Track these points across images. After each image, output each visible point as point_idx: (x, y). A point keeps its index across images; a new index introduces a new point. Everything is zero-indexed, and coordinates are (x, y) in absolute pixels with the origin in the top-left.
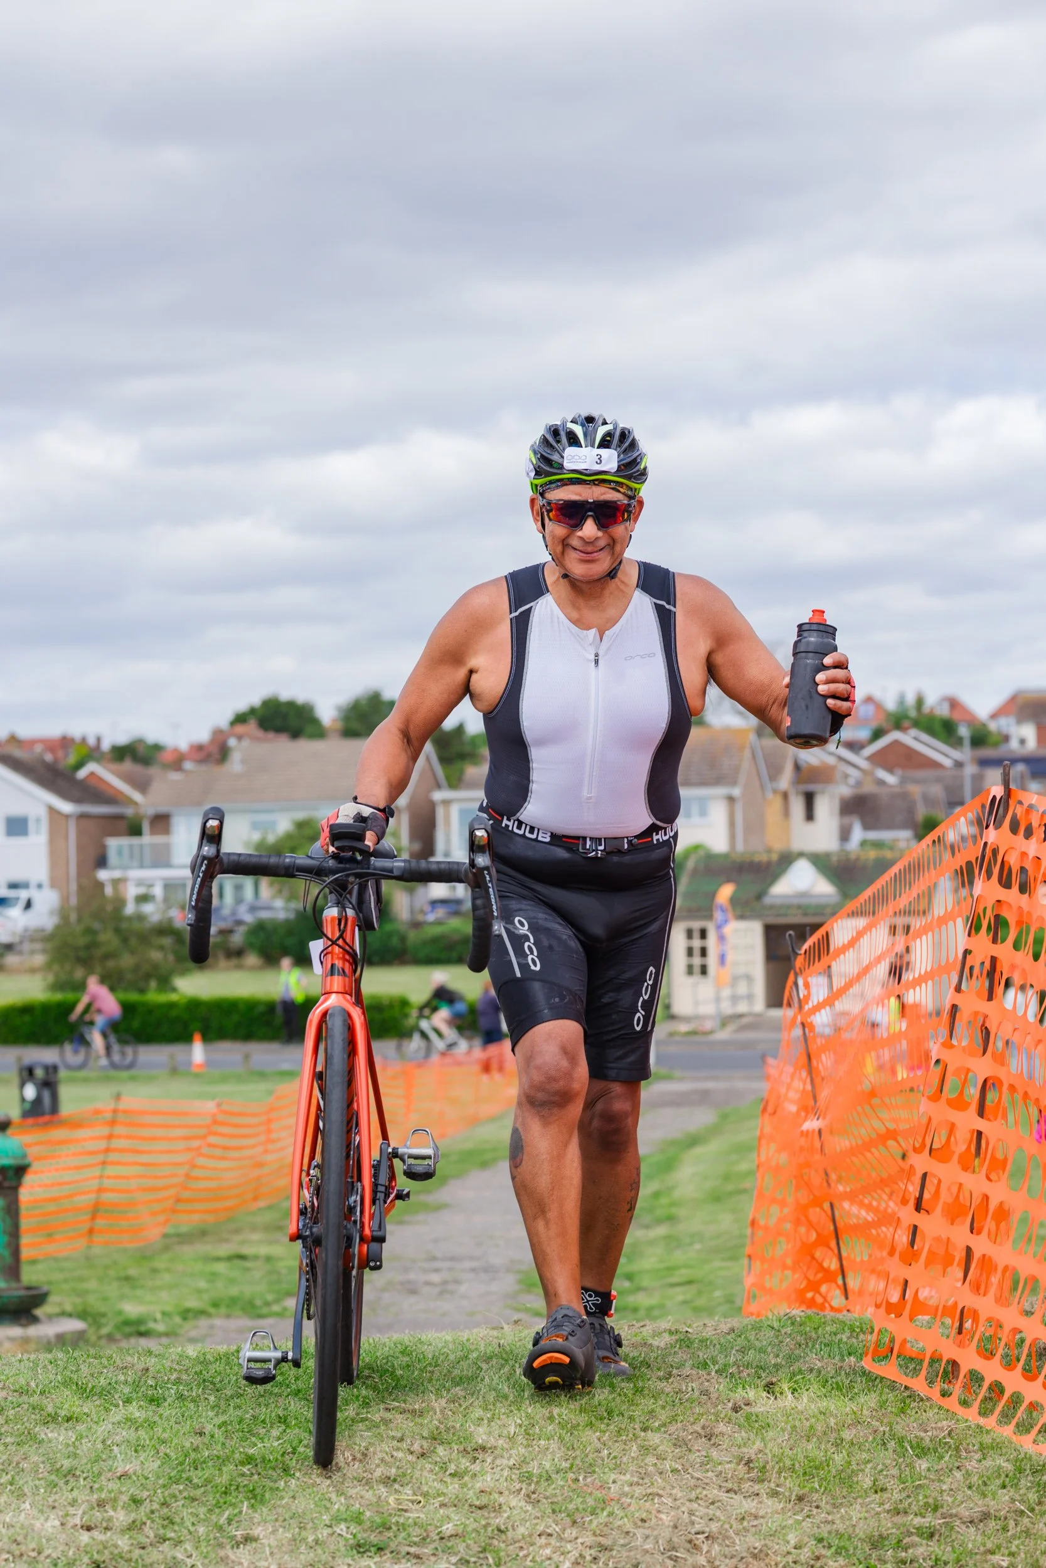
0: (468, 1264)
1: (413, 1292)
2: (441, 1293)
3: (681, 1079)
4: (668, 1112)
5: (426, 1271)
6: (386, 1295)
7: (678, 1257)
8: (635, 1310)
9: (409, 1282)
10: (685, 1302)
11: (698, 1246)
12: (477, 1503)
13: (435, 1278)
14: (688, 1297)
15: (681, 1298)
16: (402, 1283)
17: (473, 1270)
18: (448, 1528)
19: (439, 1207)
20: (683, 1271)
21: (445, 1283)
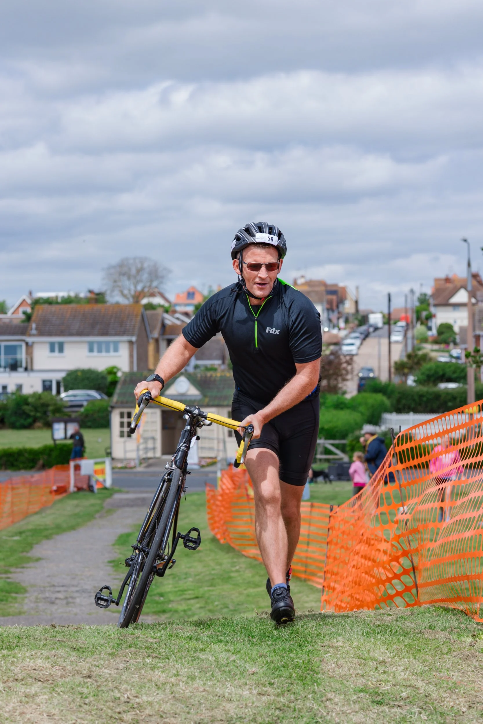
0: (74, 589)
1: (53, 603)
2: (68, 603)
3: (127, 492)
4: (127, 509)
5: (54, 592)
6: (40, 604)
7: (182, 585)
8: (176, 611)
9: (47, 598)
10: (201, 608)
11: (190, 579)
12: (406, 684)
13: (60, 596)
14: (202, 605)
15: (198, 605)
16: (44, 598)
17: (77, 591)
18: (404, 695)
19: (38, 560)
20: (190, 592)
21: (66, 598)
